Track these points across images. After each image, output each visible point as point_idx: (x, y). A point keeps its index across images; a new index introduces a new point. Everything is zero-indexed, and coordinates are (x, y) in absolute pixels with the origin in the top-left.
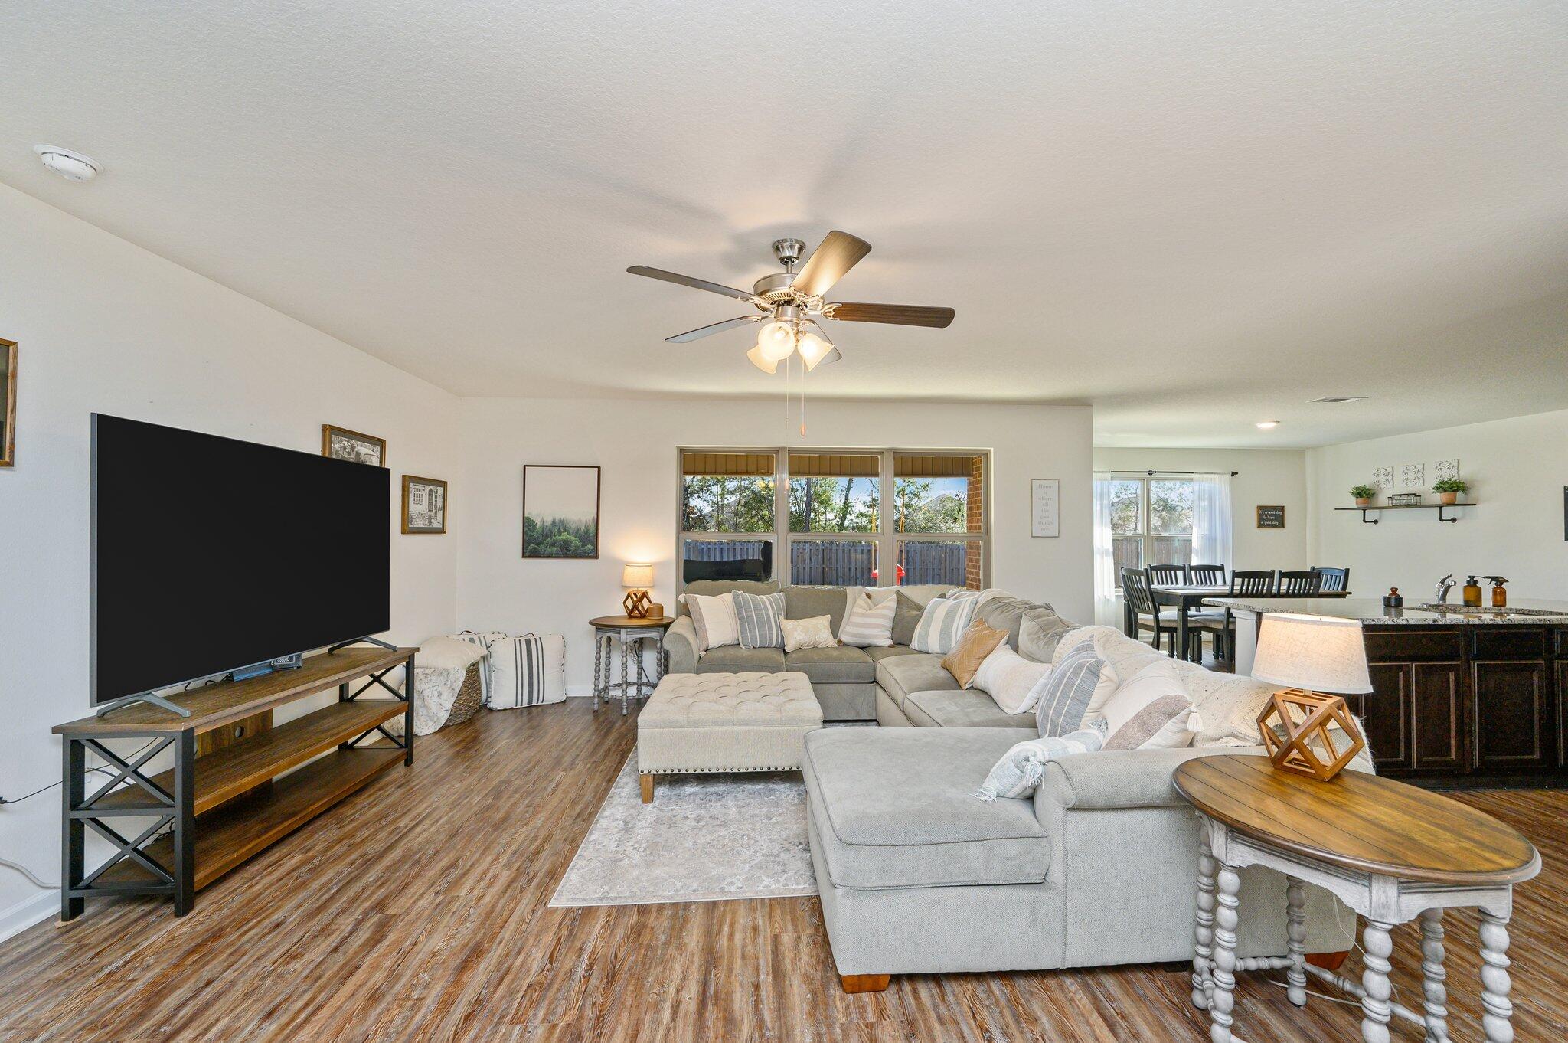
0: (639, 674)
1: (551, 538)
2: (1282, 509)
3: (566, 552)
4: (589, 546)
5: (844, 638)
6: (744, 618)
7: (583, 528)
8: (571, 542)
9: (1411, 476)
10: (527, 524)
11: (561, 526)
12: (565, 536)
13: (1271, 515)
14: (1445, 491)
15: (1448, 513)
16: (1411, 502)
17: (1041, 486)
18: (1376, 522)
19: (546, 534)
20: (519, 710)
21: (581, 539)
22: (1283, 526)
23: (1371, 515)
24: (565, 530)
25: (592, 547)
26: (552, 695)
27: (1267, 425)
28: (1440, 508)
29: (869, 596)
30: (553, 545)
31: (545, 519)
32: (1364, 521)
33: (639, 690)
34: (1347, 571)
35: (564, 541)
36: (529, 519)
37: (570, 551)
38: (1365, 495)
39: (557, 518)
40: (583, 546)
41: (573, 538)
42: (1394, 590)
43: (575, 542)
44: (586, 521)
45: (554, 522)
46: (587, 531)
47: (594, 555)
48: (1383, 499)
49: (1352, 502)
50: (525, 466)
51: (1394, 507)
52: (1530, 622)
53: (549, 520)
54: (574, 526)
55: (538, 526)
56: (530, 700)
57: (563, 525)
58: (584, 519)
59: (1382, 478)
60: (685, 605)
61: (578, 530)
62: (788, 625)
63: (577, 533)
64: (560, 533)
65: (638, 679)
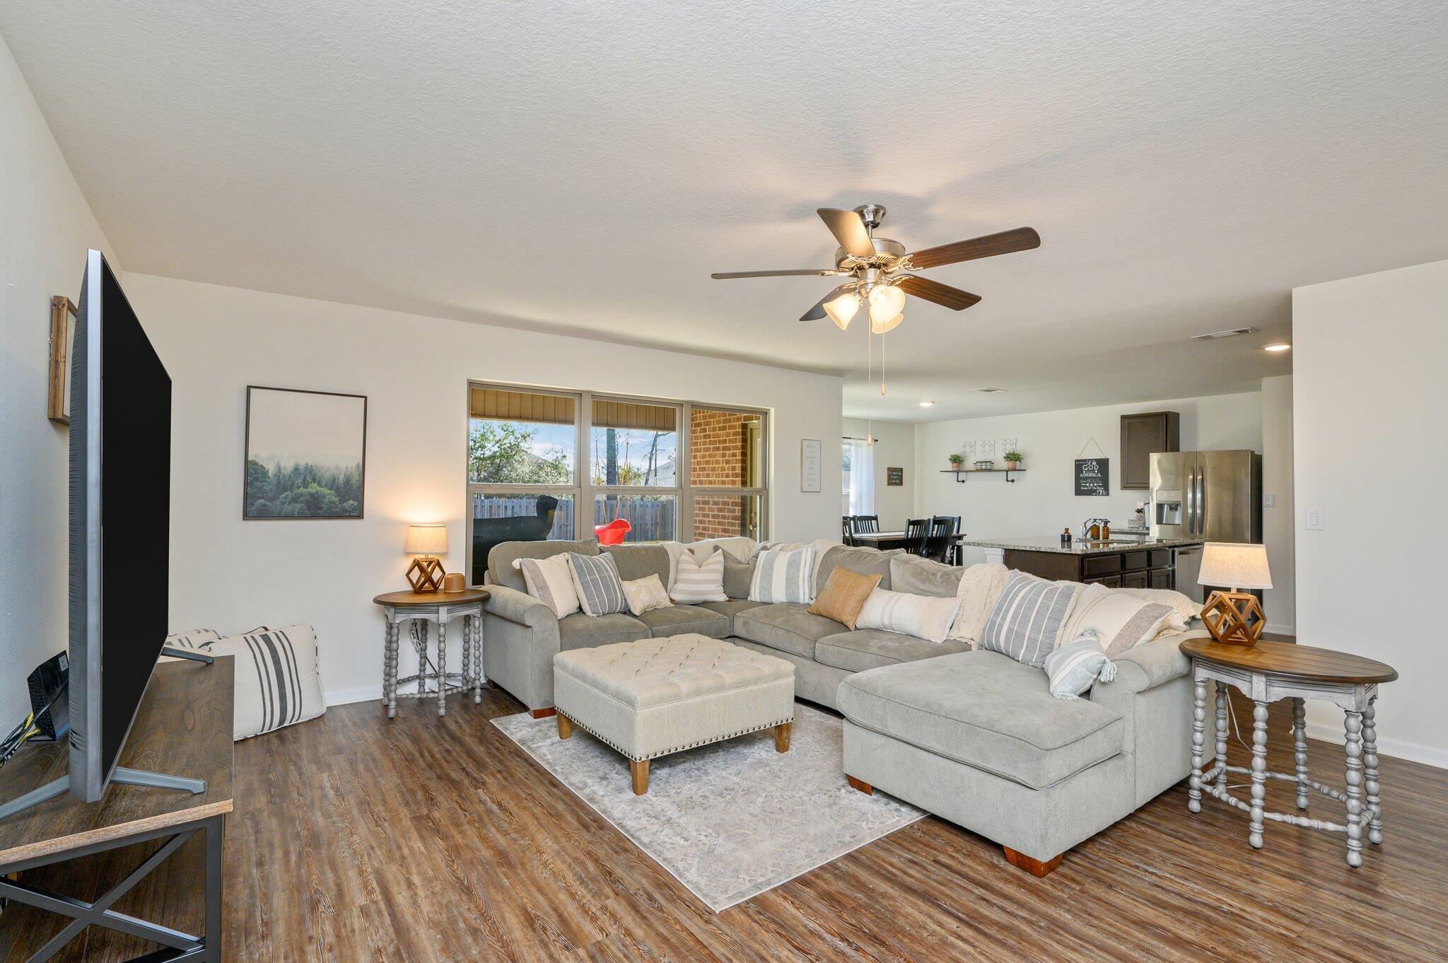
0: (422, 665)
1: (292, 492)
2: (901, 470)
3: (315, 510)
4: (351, 502)
5: (676, 597)
6: (588, 583)
7: (342, 477)
8: (324, 497)
9: (987, 448)
10: (253, 473)
11: (308, 474)
12: (314, 488)
13: (896, 475)
14: (1011, 460)
15: (1012, 475)
16: (987, 468)
17: (808, 446)
18: (963, 481)
19: (284, 484)
20: (265, 737)
21: (339, 492)
22: (901, 484)
23: (962, 476)
24: (314, 480)
25: (356, 503)
26: (310, 710)
27: (926, 405)
28: (1007, 472)
29: (692, 551)
30: (295, 500)
31: (282, 465)
32: (958, 481)
33: (422, 685)
34: (960, 518)
35: (311, 495)
36: (255, 463)
37: (321, 508)
38: (957, 460)
39: (302, 463)
40: (341, 502)
41: (326, 491)
42: (1067, 530)
43: (329, 495)
44: (347, 468)
45: (296, 469)
46: (348, 481)
47: (357, 513)
48: (969, 464)
49: (950, 466)
50: (249, 388)
51: (978, 470)
52: (1131, 548)
53: (288, 465)
54: (328, 475)
55: (270, 474)
56: (282, 721)
57: (311, 473)
58: (343, 466)
59: (968, 449)
60: (520, 573)
61: (334, 480)
62: (631, 588)
63: (332, 484)
64: (305, 484)
65: (420, 671)
